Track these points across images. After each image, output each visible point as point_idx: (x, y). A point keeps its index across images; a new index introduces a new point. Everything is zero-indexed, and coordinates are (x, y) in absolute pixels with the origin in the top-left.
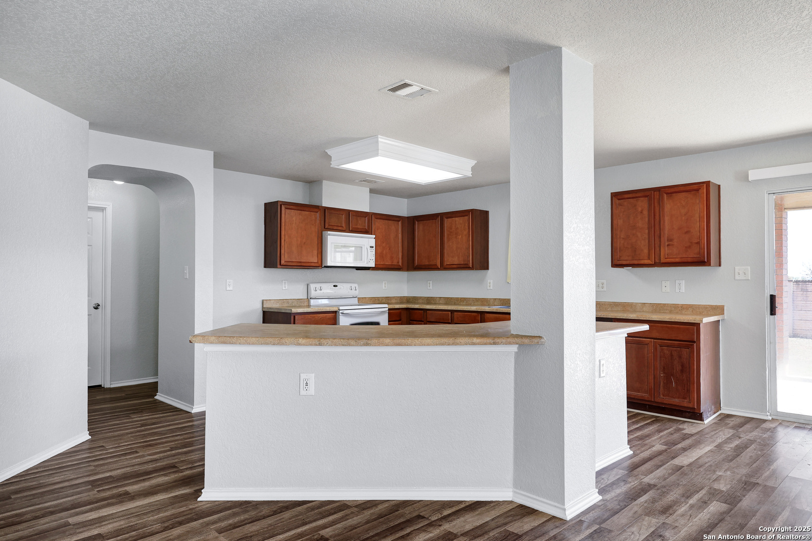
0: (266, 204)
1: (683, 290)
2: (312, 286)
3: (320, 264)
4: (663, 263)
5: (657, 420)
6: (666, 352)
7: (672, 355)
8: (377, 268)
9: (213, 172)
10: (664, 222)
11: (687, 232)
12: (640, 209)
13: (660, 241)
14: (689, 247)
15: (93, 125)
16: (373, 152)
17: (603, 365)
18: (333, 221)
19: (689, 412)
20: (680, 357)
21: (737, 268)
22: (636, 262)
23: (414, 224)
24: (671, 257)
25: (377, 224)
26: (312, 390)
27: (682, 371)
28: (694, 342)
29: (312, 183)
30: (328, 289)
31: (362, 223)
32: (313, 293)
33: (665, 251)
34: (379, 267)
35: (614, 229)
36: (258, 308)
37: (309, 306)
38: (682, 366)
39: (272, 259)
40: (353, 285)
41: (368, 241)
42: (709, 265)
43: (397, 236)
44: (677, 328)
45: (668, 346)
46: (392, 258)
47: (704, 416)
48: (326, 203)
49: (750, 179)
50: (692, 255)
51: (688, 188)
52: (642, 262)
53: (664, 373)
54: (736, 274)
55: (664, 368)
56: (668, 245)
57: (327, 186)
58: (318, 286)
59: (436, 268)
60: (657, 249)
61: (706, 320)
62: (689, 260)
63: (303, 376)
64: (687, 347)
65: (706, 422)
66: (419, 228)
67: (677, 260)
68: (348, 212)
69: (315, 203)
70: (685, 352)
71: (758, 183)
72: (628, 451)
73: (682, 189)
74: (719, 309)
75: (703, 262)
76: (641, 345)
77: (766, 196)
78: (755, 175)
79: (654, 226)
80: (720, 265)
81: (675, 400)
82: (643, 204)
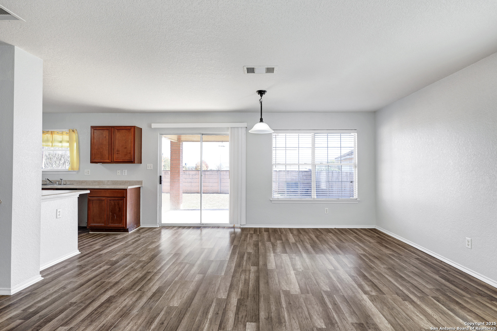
1: (126, 174)
4: (115, 162)
5: (107, 235)
6: (112, 203)
7: (115, 204)
10: (116, 143)
11: (126, 148)
12: (105, 135)
13: (114, 151)
14: (126, 155)
17: (59, 212)
19: (122, 229)
20: (118, 205)
21: (148, 164)
22: (102, 161)
24: (119, 159)
27: (119, 211)
28: (125, 197)
33: (116, 156)
35: (92, 145)
38: (119, 209)
42: (134, 163)
44: (118, 191)
45: (113, 200)
47: (129, 230)
49: (152, 127)
50: (127, 158)
51: (126, 128)
52: (105, 161)
53: (112, 213)
54: (147, 167)
55: (111, 210)
56: (117, 153)
60: (112, 155)
61: (129, 187)
62: (126, 160)
64: (121, 200)
65: (130, 233)
67: (121, 160)
70: (121, 202)
71: (155, 129)
72: (78, 252)
73: (124, 128)
74: (140, 182)
75: (131, 161)
76: (101, 201)
77: (159, 135)
78: (154, 126)
79: (111, 144)
80: (141, 163)
81: (117, 225)
82: (106, 133)
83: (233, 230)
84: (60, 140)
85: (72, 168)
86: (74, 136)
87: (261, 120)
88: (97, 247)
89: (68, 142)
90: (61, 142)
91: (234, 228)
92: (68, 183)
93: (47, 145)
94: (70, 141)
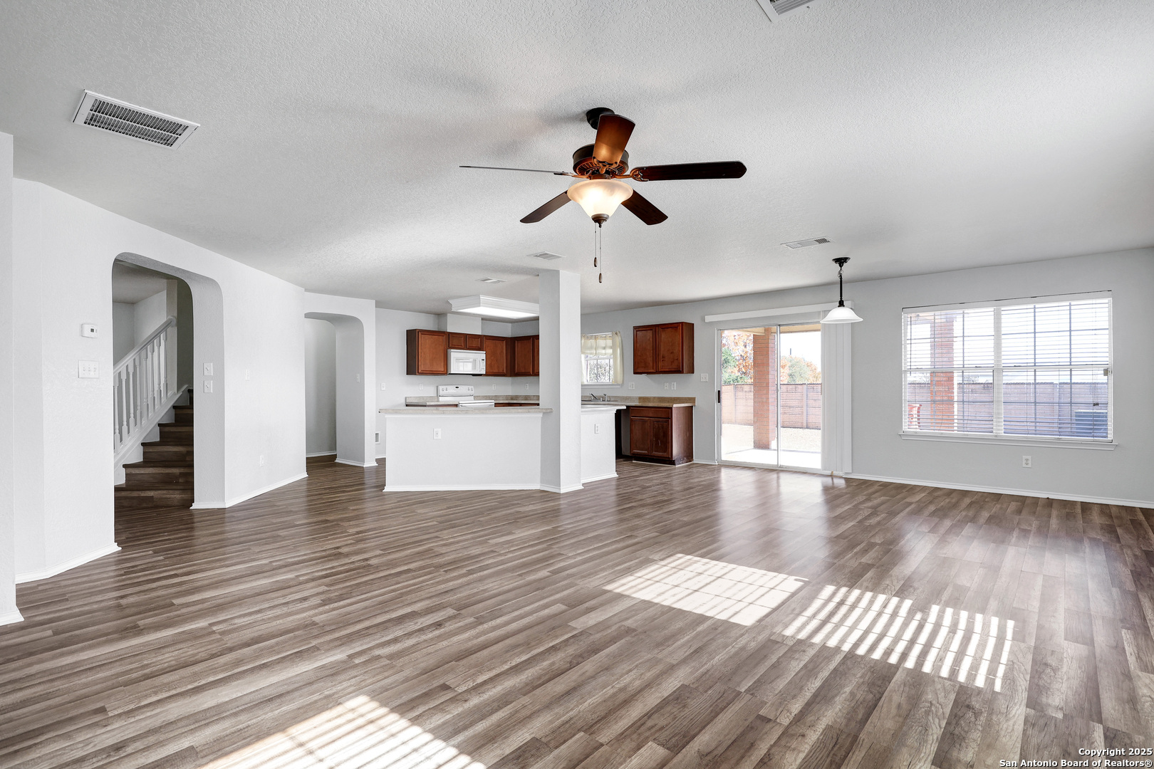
0: (407, 331)
1: (675, 388)
2: (440, 388)
3: (445, 372)
4: (660, 371)
5: (651, 466)
6: (656, 425)
7: (658, 427)
8: (487, 375)
9: (374, 312)
10: (661, 346)
11: (672, 353)
12: (648, 337)
13: (659, 358)
14: (673, 362)
15: (306, 290)
16: (478, 304)
17: (598, 427)
18: (455, 342)
19: (666, 461)
20: (663, 428)
21: (702, 375)
22: (646, 371)
23: (515, 342)
24: (665, 368)
25: (487, 343)
26: (440, 437)
27: (664, 436)
28: (669, 419)
29: (440, 315)
30: (452, 390)
31: (476, 343)
32: (441, 393)
33: (660, 364)
34: (489, 373)
35: (635, 350)
36: (403, 401)
37: (438, 401)
39: (412, 369)
40: (470, 387)
41: (481, 355)
42: (683, 373)
43: (502, 352)
44: (661, 410)
45: (656, 422)
46: (498, 367)
47: (676, 462)
48: (449, 330)
49: (707, 321)
50: (674, 367)
51: (672, 326)
52: (650, 371)
53: (655, 438)
54: (702, 378)
55: (655, 435)
56: (662, 361)
57: (450, 317)
58: (445, 387)
59: (530, 375)
60: (657, 363)
61: (675, 406)
62: (673, 370)
63: (435, 430)
64: (666, 421)
65: (675, 466)
66: (518, 346)
67: (668, 370)
68: (466, 335)
69: (443, 329)
70: (665, 424)
71: (711, 323)
72: (615, 475)
73: (670, 326)
74: (693, 400)
75: (679, 371)
76: (644, 422)
77: (716, 331)
78: (708, 319)
79: (656, 348)
80: (693, 373)
81: (661, 454)
82: (649, 334)
83: (829, 480)
84: (604, 346)
85: (616, 381)
86: (618, 340)
87: (841, 304)
88: (636, 474)
89: (611, 348)
90: (604, 348)
91: (832, 476)
92: (612, 399)
93: (591, 354)
94: (613, 347)
